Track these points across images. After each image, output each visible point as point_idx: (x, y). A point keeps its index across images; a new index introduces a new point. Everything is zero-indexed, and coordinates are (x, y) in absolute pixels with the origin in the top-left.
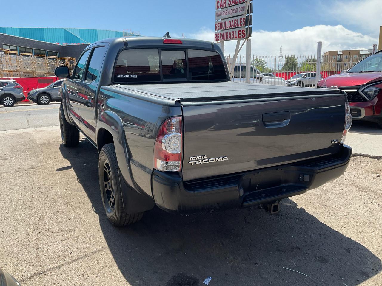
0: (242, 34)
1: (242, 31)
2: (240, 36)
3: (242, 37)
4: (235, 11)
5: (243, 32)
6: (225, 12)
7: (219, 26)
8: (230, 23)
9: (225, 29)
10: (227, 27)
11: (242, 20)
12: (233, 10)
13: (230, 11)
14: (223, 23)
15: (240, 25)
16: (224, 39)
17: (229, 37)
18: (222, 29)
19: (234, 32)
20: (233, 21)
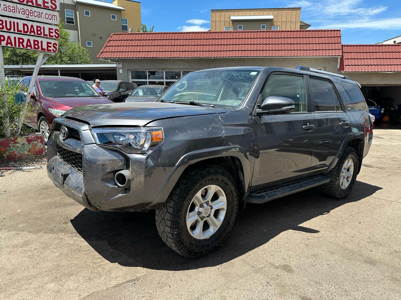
0: (52, 48)
2: (49, 48)
3: (52, 51)
4: (36, 14)
5: (55, 45)
6: (11, 9)
8: (26, 27)
9: (12, 30)
10: (18, 30)
11: (53, 31)
12: (31, 12)
13: (23, 10)
14: (6, 21)
15: (50, 36)
16: (12, 45)
17: (27, 46)
18: (5, 29)
19: (38, 41)
20: (32, 26)
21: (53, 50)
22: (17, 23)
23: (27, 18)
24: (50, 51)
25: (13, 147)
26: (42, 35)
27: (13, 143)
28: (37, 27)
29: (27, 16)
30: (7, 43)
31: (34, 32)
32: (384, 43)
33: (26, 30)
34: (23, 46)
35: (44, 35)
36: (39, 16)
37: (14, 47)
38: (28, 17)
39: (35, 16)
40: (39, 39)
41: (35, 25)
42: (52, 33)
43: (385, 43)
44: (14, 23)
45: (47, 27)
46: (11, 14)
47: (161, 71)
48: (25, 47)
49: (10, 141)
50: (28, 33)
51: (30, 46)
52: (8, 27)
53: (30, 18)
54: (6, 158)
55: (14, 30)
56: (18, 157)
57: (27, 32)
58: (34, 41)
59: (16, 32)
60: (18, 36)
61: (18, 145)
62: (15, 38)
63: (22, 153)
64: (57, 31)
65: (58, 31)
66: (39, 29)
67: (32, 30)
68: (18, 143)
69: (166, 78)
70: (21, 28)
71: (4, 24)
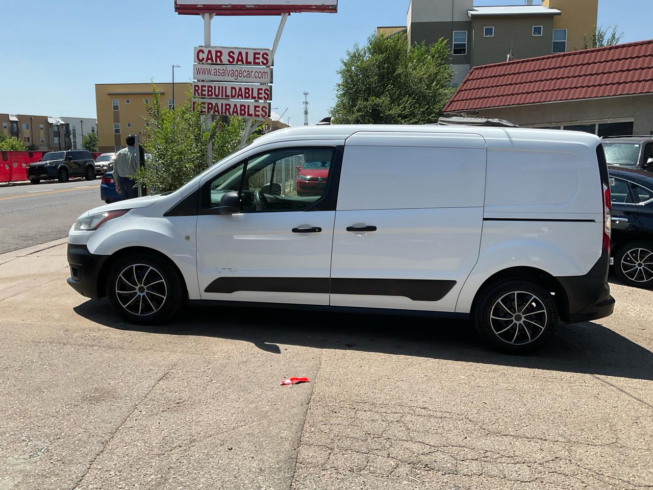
0: (261, 112)
1: (263, 107)
2: (257, 113)
4: (245, 74)
5: (264, 109)
6: (221, 72)
7: (203, 90)
8: (234, 90)
9: (220, 97)
10: (226, 95)
11: (263, 92)
12: (240, 72)
13: (232, 72)
14: (215, 87)
16: (219, 113)
17: (234, 112)
18: (214, 96)
19: (245, 106)
20: (240, 88)
21: (262, 114)
22: (226, 87)
23: (236, 80)
24: (258, 116)
26: (250, 98)
28: (246, 88)
29: (236, 78)
30: (215, 111)
31: (242, 95)
33: (234, 94)
34: (230, 113)
35: (252, 97)
36: (248, 76)
37: (221, 114)
39: (244, 76)
40: (247, 103)
41: (243, 86)
42: (261, 94)
44: (222, 87)
45: (256, 88)
46: (221, 78)
48: (231, 113)
50: (236, 98)
51: (237, 112)
52: (217, 93)
53: (239, 80)
55: (222, 96)
57: (235, 96)
58: (241, 106)
59: (224, 97)
60: (224, 102)
62: (222, 104)
64: (266, 91)
65: (268, 91)
66: (247, 91)
67: (240, 93)
70: (229, 93)
71: (213, 91)
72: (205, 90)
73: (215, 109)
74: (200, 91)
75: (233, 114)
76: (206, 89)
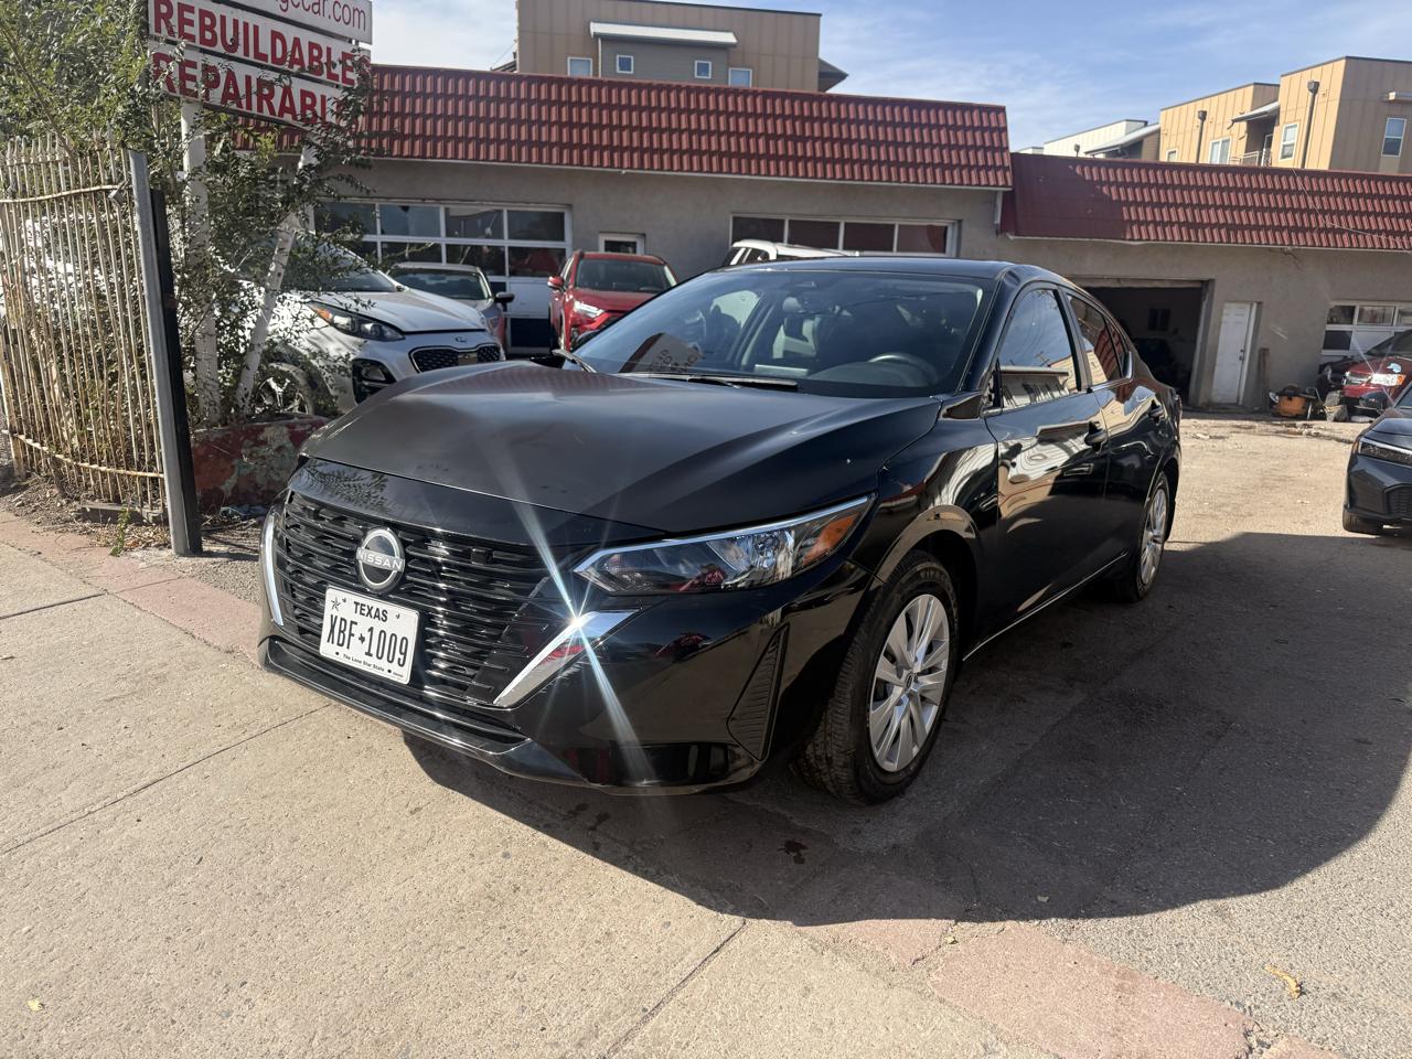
10: (258, 55)
14: (223, 18)
15: (345, 80)
16: (240, 105)
17: (283, 109)
18: (219, 48)
19: (312, 96)
20: (297, 42)
22: (256, 28)
25: (250, 456)
26: (324, 77)
27: (251, 443)
28: (312, 46)
29: (284, 6)
30: (226, 96)
31: (300, 62)
32: (1045, 146)
33: (279, 55)
34: (271, 109)
35: (331, 76)
36: (316, 8)
37: (244, 109)
38: (285, 11)
39: (307, 7)
40: (318, 90)
41: (306, 37)
43: (1049, 150)
44: (246, 25)
45: (339, 48)
47: (430, 204)
48: (277, 110)
49: (241, 439)
50: (285, 67)
51: (292, 110)
52: (230, 40)
53: (292, 14)
54: (230, 494)
55: (246, 53)
56: (264, 492)
57: (282, 61)
58: (304, 94)
59: (251, 58)
60: (255, 73)
61: (263, 450)
62: (248, 79)
63: (276, 478)
66: (316, 53)
67: (297, 56)
68: (264, 443)
69: (449, 234)
70: (265, 48)
71: (218, 29)
72: (191, 23)
73: (227, 87)
74: (174, 21)
75: (281, 114)
76: (195, 17)
